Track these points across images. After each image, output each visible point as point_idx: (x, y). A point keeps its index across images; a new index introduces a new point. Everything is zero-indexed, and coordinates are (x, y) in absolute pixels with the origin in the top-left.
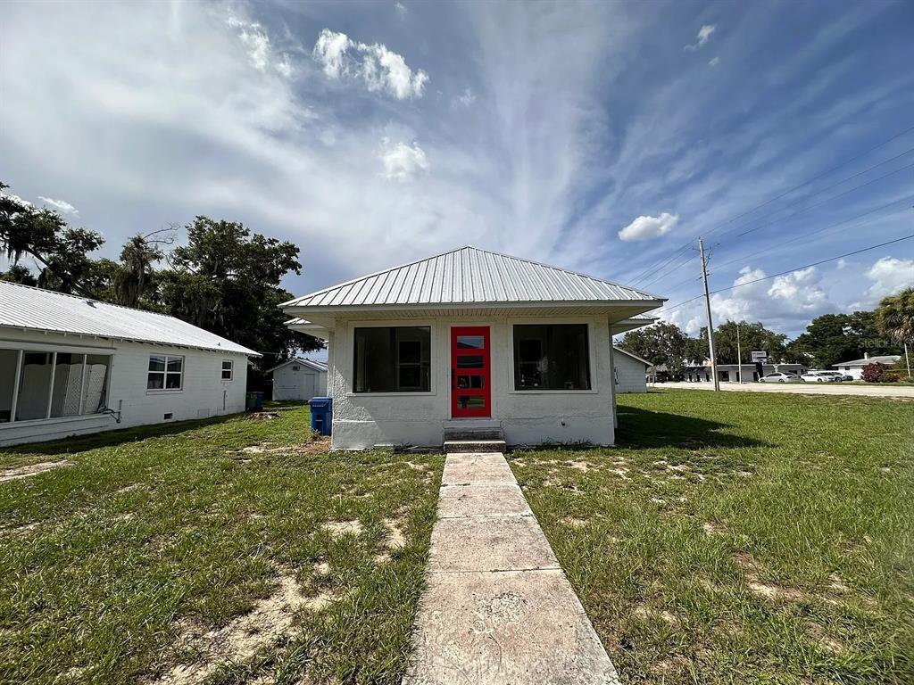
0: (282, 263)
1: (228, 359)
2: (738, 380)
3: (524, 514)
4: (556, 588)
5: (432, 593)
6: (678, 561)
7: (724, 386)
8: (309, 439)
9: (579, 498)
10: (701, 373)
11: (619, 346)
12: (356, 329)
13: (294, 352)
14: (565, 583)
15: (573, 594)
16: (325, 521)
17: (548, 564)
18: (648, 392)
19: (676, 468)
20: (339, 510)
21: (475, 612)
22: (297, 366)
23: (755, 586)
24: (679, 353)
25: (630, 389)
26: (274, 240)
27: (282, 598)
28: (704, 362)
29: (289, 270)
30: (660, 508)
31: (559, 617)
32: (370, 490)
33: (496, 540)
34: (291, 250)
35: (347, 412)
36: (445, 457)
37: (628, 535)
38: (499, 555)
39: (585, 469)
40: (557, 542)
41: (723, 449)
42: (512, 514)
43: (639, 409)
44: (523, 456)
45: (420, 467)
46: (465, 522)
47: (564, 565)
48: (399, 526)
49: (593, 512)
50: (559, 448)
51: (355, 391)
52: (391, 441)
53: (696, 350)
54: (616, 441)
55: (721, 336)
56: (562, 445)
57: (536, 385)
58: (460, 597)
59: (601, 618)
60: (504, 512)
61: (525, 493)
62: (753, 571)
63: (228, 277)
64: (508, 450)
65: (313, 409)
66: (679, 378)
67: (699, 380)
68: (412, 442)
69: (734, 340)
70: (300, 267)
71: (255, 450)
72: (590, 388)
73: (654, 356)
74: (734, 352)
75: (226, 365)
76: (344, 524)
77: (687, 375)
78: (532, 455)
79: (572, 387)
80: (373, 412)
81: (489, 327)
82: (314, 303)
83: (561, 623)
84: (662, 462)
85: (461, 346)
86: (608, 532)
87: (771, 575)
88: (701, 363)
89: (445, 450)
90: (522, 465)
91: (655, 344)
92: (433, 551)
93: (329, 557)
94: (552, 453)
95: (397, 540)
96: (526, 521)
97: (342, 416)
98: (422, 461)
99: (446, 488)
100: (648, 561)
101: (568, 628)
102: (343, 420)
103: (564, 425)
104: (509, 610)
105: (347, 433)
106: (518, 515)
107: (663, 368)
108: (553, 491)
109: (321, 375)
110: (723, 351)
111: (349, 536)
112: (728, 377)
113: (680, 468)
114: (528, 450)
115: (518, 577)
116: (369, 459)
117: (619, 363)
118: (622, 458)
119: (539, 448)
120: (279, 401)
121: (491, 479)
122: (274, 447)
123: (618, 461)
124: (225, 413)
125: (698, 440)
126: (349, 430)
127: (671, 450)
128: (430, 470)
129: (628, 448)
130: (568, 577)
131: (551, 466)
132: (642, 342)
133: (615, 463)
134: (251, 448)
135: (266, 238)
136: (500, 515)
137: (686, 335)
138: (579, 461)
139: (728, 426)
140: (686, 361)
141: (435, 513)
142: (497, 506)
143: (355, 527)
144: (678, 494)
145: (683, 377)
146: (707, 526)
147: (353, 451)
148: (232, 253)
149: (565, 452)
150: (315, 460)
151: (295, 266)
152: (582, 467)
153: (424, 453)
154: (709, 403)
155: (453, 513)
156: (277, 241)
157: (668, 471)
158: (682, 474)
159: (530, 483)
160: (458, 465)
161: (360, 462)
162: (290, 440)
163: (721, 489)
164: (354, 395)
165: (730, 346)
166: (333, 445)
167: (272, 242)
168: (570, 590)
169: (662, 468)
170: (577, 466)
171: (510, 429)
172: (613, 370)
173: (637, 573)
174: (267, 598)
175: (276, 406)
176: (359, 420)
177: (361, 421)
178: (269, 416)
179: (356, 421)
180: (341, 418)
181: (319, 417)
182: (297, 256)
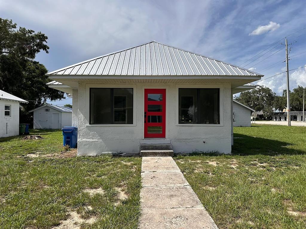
0: (37, 46)
1: (8, 104)
2: (302, 120)
3: (185, 185)
4: (201, 214)
5: (144, 217)
6: (258, 203)
7: (293, 123)
8: (63, 149)
9: (212, 178)
10: (281, 116)
11: (237, 99)
12: (90, 89)
13: (45, 100)
14: (205, 212)
15: (209, 216)
16: (84, 188)
17: (198, 205)
18: (251, 126)
19: (262, 164)
20: (91, 184)
21: (165, 223)
22: (48, 109)
23: (291, 212)
24: (270, 105)
25: (242, 124)
26: (32, 31)
27: (73, 220)
28: (284, 110)
29: (41, 50)
30: (252, 182)
31: (203, 224)
32: (104, 175)
33: (172, 196)
34: (43, 37)
35: (86, 135)
36: (142, 159)
37: (236, 193)
38: (174, 202)
39: (215, 165)
40: (201, 197)
41: (287, 156)
42: (179, 185)
43: (246, 136)
44: (183, 158)
45: (129, 164)
46: (156, 188)
47: (205, 205)
48: (123, 190)
49: (219, 184)
50: (202, 155)
51: (90, 124)
52: (110, 151)
53: (280, 102)
54: (232, 152)
55: (295, 95)
56: (203, 153)
57: (190, 121)
58: (157, 218)
59: (221, 224)
60: (175, 184)
61: (185, 175)
62: (291, 207)
63: (4, 54)
64: (174, 155)
65: (65, 134)
66: (270, 119)
67: (280, 120)
68: (122, 151)
69: (301, 97)
70: (48, 48)
71: (33, 156)
72: (219, 123)
73: (256, 106)
74: (301, 104)
75: (7, 107)
76: (94, 190)
77: (274, 117)
78: (188, 158)
79: (208, 123)
80: (101, 136)
81: (165, 89)
82: (67, 73)
83: (204, 226)
84: (255, 162)
85: (150, 99)
86: (226, 192)
87: (298, 207)
88: (282, 110)
89: (141, 155)
90: (182, 163)
91: (258, 99)
92: (142, 200)
93: (90, 203)
94: (198, 157)
95: (123, 196)
96: (186, 188)
97: (84, 136)
98: (129, 161)
99: (144, 173)
100: (244, 203)
101: (207, 228)
102: (84, 140)
103: (204, 142)
104: (180, 222)
105: (87, 147)
106: (182, 185)
107: (261, 113)
108: (199, 174)
109: (63, 114)
110: (295, 103)
111: (98, 195)
112: (297, 118)
113: (264, 164)
114: (185, 156)
115: (184, 210)
116: (99, 160)
117: (236, 110)
118: (235, 160)
119: (191, 154)
120: (38, 129)
121: (167, 169)
122: (44, 154)
123: (233, 161)
124: (8, 135)
125: (275, 151)
126: (87, 145)
127: (260, 156)
128: (135, 165)
129: (238, 155)
130: (207, 210)
131: (198, 163)
132: (250, 97)
133: (231, 162)
134: (31, 155)
135: (27, 29)
136: (173, 185)
137: (275, 94)
138: (212, 161)
139: (292, 144)
140: (274, 109)
141: (140, 185)
142: (171, 181)
143: (100, 191)
144: (262, 176)
145: (272, 118)
146: (273, 190)
147: (90, 156)
148: (6, 38)
149: (205, 157)
150: (70, 161)
151: (45, 48)
152: (214, 164)
153: (130, 156)
154: (284, 133)
155: (149, 184)
156: (34, 32)
157: (258, 166)
158: (264, 167)
159: (187, 171)
160: (149, 162)
161: (95, 162)
162: (52, 151)
163: (283, 174)
164: (90, 125)
165: (299, 101)
166: (78, 153)
167: (30, 32)
168: (208, 215)
169: (255, 165)
170: (211, 163)
171: (175, 144)
172: (233, 114)
173: (239, 208)
174: (66, 220)
175: (37, 132)
176: (93, 139)
177: (94, 140)
178: (36, 138)
179: (91, 140)
180: (83, 138)
181: (68, 138)
182: (46, 42)
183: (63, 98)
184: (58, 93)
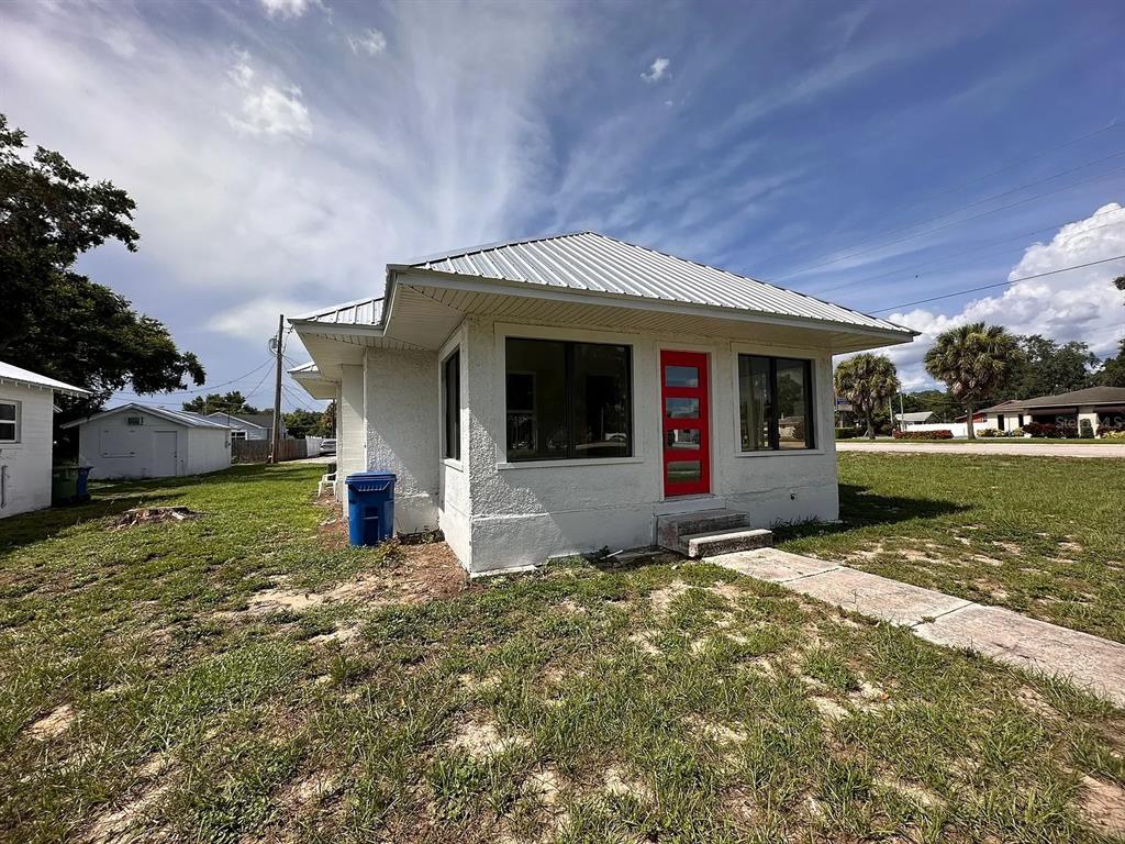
0: (91, 222)
1: (9, 397)
22: (137, 417)
35: (497, 501)
51: (509, 460)
52: (576, 547)
54: (842, 514)
56: (790, 526)
65: (358, 497)
68: (613, 543)
70: (136, 237)
71: (289, 600)
72: (814, 447)
75: (6, 410)
80: (546, 499)
81: (708, 354)
97: (490, 505)
102: (491, 517)
103: (792, 498)
105: (502, 540)
109: (191, 433)
118: (912, 539)
124: (5, 511)
126: (502, 534)
134: (267, 596)
151: (126, 234)
156: (84, 178)
164: (511, 465)
166: (473, 565)
176: (520, 513)
177: (524, 516)
178: (174, 514)
179: (515, 516)
180: (488, 513)
181: (371, 511)
182: (129, 215)
183: (180, 387)
184: (162, 374)
